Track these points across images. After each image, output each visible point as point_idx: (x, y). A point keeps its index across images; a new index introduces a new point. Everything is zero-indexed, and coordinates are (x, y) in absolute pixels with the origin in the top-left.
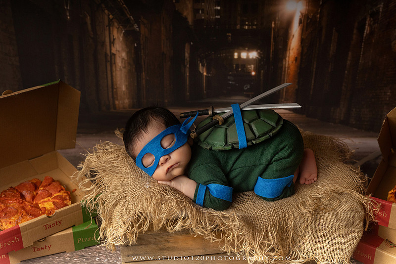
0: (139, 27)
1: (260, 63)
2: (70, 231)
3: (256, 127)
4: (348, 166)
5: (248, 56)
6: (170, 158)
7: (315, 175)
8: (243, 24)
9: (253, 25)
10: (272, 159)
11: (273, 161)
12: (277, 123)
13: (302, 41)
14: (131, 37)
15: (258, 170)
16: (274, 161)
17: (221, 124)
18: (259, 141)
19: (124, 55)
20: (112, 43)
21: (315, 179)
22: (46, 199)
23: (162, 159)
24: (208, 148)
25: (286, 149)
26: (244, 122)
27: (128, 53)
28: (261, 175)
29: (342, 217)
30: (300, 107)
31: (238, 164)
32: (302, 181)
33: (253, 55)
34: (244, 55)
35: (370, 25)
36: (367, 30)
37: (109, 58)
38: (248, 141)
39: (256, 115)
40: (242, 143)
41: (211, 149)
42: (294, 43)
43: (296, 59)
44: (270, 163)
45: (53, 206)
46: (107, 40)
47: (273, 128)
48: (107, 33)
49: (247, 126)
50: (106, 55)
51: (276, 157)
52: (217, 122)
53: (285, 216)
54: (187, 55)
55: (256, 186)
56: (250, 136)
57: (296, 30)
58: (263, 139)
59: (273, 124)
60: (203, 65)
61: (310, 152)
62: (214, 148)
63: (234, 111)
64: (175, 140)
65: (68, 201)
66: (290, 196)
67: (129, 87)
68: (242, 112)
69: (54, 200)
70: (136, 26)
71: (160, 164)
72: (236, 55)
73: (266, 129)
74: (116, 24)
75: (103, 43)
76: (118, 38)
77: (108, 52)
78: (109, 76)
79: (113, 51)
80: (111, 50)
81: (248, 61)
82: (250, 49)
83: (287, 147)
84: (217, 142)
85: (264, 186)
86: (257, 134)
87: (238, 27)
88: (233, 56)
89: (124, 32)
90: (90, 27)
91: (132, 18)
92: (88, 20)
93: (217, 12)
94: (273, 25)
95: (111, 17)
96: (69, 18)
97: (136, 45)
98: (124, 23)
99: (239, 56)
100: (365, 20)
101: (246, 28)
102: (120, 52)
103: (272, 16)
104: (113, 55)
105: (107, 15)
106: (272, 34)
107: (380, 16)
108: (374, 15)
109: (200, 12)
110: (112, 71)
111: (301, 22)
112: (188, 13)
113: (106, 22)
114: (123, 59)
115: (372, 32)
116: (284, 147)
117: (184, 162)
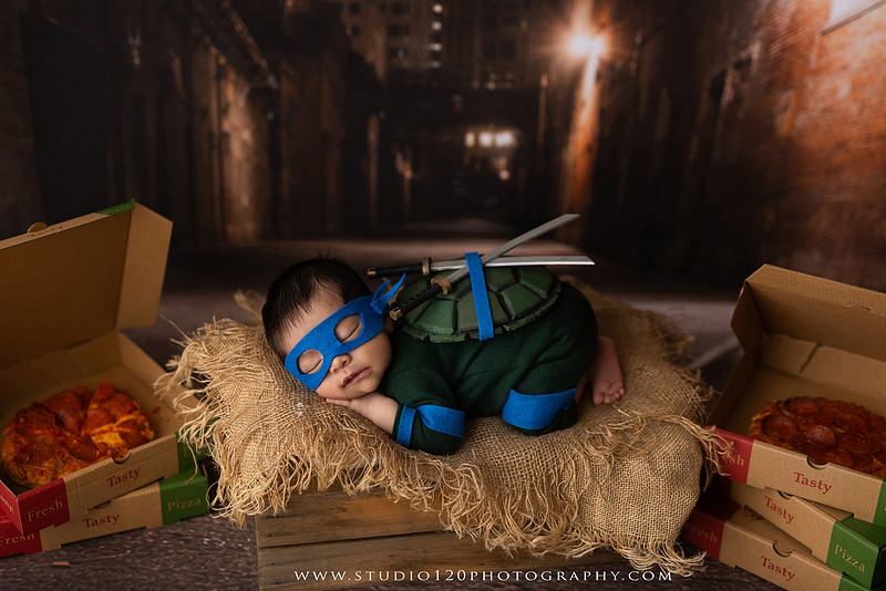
0: (278, 81)
1: (517, 156)
2: (156, 489)
3: (511, 300)
4: (679, 370)
5: (494, 142)
6: (351, 359)
7: (620, 384)
8: (484, 78)
9: (504, 81)
10: (537, 358)
11: (541, 359)
12: (550, 292)
13: (603, 114)
14: (261, 101)
15: (510, 378)
16: (541, 363)
17: (446, 292)
18: (515, 327)
19: (246, 135)
20: (223, 111)
22: (105, 427)
23: (336, 362)
24: (423, 338)
25: (562, 341)
26: (488, 289)
27: (256, 133)
28: (516, 388)
29: (661, 465)
30: (593, 263)
31: (474, 368)
32: (597, 398)
33: (505, 139)
34: (486, 139)
37: (216, 141)
38: (495, 326)
39: (511, 276)
40: (486, 330)
41: (427, 339)
42: (586, 116)
43: (589, 149)
44: (533, 365)
45: (120, 440)
46: (214, 106)
47: (543, 302)
48: (213, 92)
49: (494, 297)
50: (210, 135)
51: (544, 355)
52: (440, 289)
53: (558, 463)
54: (373, 137)
55: (506, 406)
56: (501, 316)
57: (589, 92)
58: (523, 321)
59: (543, 293)
60: (405, 157)
61: (606, 341)
62: (433, 339)
63: (471, 268)
64: (361, 326)
65: (148, 430)
66: (569, 425)
67: (254, 198)
68: (485, 269)
69: (121, 429)
70: (271, 80)
71: (332, 370)
72: (470, 139)
73: (529, 304)
74: (232, 75)
75: (205, 113)
76: (236, 102)
77: (215, 129)
78: (216, 172)
79: (226, 126)
80: (220, 124)
81: (494, 151)
82: (499, 124)
83: (565, 338)
84: (439, 328)
85: (521, 407)
86: (513, 313)
87: (476, 84)
88: (464, 140)
89: (246, 89)
90: (178, 80)
91: (264, 63)
92: (176, 65)
93: (435, 56)
94: (544, 82)
95: (223, 60)
96: (137, 61)
97: (270, 116)
98: (249, 72)
99: (477, 140)
100: (723, 75)
101: (491, 86)
102: (238, 130)
103: (543, 64)
104: (225, 137)
105: (214, 58)
106: (543, 99)
107: (754, 69)
108: (743, 65)
109: (401, 54)
110: (221, 167)
111: (599, 76)
112: (376, 56)
113: (213, 70)
114: (244, 144)
115: (737, 100)
116: (560, 337)
117: (378, 368)
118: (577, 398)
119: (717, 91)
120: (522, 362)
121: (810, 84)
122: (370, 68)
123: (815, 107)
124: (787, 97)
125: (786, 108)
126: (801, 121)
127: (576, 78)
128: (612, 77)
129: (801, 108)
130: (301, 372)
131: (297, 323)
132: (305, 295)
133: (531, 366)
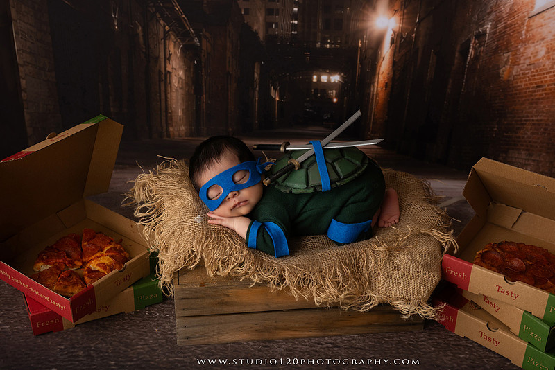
0: (200, 42)
1: (343, 89)
3: (340, 168)
4: (433, 206)
5: (329, 80)
6: (239, 194)
7: (397, 217)
8: (324, 42)
9: (336, 43)
10: (348, 201)
11: (348, 203)
12: (363, 163)
13: (394, 64)
14: (190, 53)
15: (331, 213)
16: (350, 204)
17: (296, 169)
19: (181, 73)
20: (167, 59)
21: (397, 221)
23: (230, 194)
25: (363, 191)
26: (326, 161)
27: (186, 72)
28: (335, 218)
32: (381, 224)
33: (336, 78)
34: (324, 78)
35: (474, 48)
36: (471, 53)
37: (163, 76)
39: (339, 154)
40: (326, 185)
42: (384, 66)
43: (386, 85)
46: (162, 55)
47: (359, 168)
48: (162, 47)
49: (330, 167)
50: (160, 72)
51: (352, 199)
53: (356, 254)
54: (256, 75)
55: (329, 229)
56: (334, 177)
57: (387, 50)
59: (358, 163)
60: (275, 89)
61: (393, 192)
67: (185, 111)
70: (196, 40)
71: (227, 199)
72: (315, 78)
73: (351, 170)
74: (173, 37)
75: (158, 58)
76: (175, 53)
77: (163, 70)
78: (163, 97)
79: (169, 68)
80: (166, 67)
81: (329, 85)
82: (332, 71)
83: (365, 189)
84: (297, 185)
85: (338, 230)
87: (318, 45)
88: (312, 78)
89: (181, 46)
90: (141, 40)
91: (192, 30)
92: (140, 30)
93: (294, 27)
94: (360, 44)
95: (167, 28)
96: (116, 27)
97: (195, 62)
98: (183, 36)
99: (319, 79)
100: (469, 41)
101: (328, 46)
102: (177, 70)
103: (359, 33)
104: (168, 73)
105: (162, 26)
106: (359, 54)
107: (487, 37)
108: (480, 36)
109: (273, 26)
111: (392, 42)
112: (259, 27)
113: (161, 34)
114: (180, 79)
115: (477, 57)
116: (362, 189)
117: (253, 201)
118: (372, 225)
120: (338, 203)
121: (522, 49)
122: (255, 34)
123: (524, 62)
124: (507, 56)
125: (506, 63)
126: (515, 70)
127: (379, 42)
128: (401, 42)
129: (515, 63)
130: (209, 198)
131: (211, 168)
132: (218, 153)
133: (343, 206)
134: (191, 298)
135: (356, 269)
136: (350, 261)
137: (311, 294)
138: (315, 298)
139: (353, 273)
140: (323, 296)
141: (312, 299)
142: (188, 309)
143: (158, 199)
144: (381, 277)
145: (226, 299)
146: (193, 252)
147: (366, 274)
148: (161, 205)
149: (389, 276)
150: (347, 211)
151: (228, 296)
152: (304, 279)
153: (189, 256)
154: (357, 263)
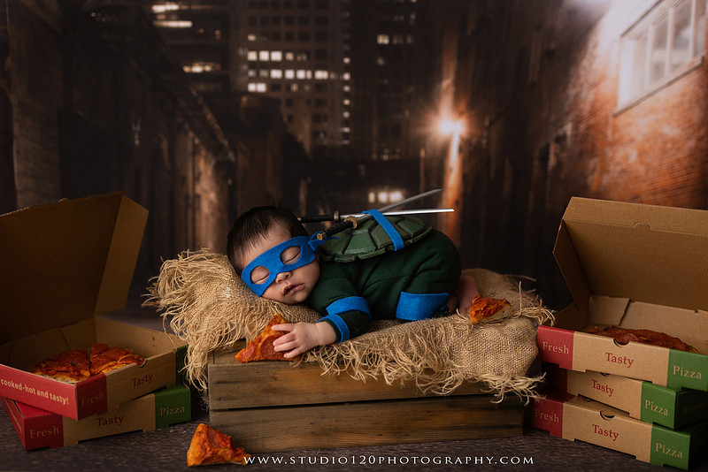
0: (236, 156)
5: (389, 199)
6: (292, 275)
8: (380, 153)
9: (394, 153)
10: (418, 268)
13: (465, 177)
14: (224, 171)
16: (421, 272)
17: (356, 226)
19: (213, 196)
20: (197, 178)
27: (219, 194)
28: (405, 290)
30: (453, 211)
33: (396, 197)
34: (383, 197)
35: (556, 155)
36: (552, 161)
37: (191, 202)
42: (453, 179)
46: (190, 175)
48: (190, 165)
50: (187, 196)
51: (423, 266)
54: (302, 197)
55: (398, 307)
57: (454, 161)
64: (300, 255)
67: (217, 243)
70: (231, 155)
71: (277, 281)
72: (372, 197)
74: (203, 152)
75: (184, 179)
76: (206, 171)
77: (191, 193)
78: (190, 227)
79: (198, 190)
80: (194, 188)
82: (392, 187)
83: (437, 255)
87: (374, 156)
88: (368, 198)
89: (213, 162)
90: (166, 156)
91: (226, 143)
92: (165, 146)
93: (346, 136)
94: (423, 154)
95: (197, 141)
96: (137, 142)
97: (230, 182)
98: (216, 150)
99: (376, 198)
100: (547, 147)
101: (385, 157)
102: (207, 192)
103: (420, 142)
104: (197, 197)
105: (192, 139)
106: (422, 166)
107: (569, 142)
108: (560, 140)
109: (322, 135)
110: (194, 221)
111: (461, 150)
112: (304, 136)
113: (190, 148)
114: (211, 202)
115: (559, 165)
116: (434, 254)
117: (309, 285)
119: (544, 159)
121: (610, 154)
122: (300, 146)
123: (614, 169)
124: (593, 162)
125: (594, 170)
126: (606, 179)
127: (445, 151)
128: (471, 150)
129: (604, 171)
130: (252, 282)
131: (256, 245)
132: (265, 227)
133: (414, 275)
134: (230, 382)
135: (434, 342)
136: (425, 333)
137: (380, 372)
138: (385, 375)
139: (429, 346)
140: (396, 371)
141: (381, 377)
142: (226, 399)
143: (190, 284)
144: (465, 352)
145: (274, 384)
146: (232, 326)
147: (446, 348)
148: (192, 290)
149: (475, 352)
150: (419, 281)
151: (276, 379)
152: (370, 356)
153: (227, 331)
154: (434, 336)
